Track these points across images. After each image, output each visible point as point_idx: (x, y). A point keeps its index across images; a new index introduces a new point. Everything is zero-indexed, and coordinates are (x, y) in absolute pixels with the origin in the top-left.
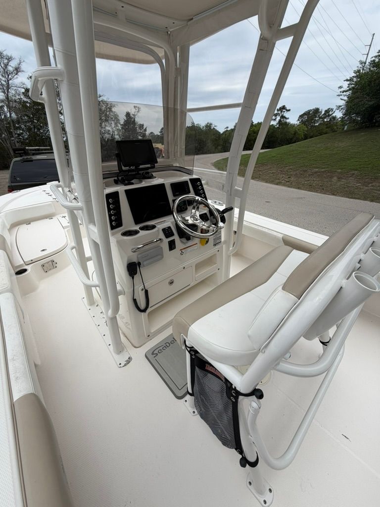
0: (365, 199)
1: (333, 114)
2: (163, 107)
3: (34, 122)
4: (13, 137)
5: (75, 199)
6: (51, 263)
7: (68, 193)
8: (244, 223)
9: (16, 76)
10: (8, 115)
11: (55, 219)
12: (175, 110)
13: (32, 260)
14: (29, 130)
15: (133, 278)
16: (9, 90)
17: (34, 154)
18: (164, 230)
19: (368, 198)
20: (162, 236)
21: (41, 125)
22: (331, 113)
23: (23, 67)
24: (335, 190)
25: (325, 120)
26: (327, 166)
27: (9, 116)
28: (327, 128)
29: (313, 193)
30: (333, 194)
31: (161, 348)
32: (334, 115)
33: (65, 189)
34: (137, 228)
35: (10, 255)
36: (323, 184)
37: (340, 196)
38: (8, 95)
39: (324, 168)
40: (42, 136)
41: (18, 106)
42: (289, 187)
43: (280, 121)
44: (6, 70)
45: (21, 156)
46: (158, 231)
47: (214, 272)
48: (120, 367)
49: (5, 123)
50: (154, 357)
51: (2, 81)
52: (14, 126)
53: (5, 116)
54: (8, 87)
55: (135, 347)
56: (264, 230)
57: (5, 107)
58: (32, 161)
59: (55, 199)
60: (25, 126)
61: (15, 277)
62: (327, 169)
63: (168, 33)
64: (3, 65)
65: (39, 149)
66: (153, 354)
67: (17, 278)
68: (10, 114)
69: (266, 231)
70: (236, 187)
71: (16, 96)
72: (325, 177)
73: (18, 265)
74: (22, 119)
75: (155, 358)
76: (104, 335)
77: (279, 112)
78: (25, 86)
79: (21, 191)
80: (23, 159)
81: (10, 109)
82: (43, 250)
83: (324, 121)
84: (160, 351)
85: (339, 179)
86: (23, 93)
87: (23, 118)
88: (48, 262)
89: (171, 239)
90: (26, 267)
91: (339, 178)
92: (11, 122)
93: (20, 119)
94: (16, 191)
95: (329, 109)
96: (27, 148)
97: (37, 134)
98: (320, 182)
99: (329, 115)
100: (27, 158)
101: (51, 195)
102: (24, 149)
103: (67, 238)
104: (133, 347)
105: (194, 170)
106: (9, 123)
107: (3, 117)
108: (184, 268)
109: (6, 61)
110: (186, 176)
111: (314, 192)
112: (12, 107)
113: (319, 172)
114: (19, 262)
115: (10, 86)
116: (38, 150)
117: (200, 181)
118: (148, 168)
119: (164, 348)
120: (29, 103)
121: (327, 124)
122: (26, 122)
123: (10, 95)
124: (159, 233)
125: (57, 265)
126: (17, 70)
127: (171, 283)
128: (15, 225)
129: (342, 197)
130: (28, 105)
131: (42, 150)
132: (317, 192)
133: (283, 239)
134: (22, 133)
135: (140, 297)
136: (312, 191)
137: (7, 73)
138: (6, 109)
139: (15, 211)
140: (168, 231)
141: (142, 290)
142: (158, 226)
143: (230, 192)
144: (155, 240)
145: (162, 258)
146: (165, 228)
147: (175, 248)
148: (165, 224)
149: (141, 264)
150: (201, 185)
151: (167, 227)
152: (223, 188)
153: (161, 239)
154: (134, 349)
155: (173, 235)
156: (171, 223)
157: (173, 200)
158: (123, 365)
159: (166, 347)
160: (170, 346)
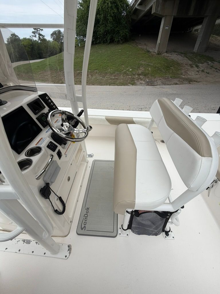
0: (107, 85)
15: (49, 199)
18: (48, 146)
19: (108, 84)
20: (50, 152)
30: (93, 85)
31: (84, 221)
43: (39, 37)
46: (45, 150)
47: (83, 155)
48: (68, 258)
50: (85, 230)
66: (82, 229)
70: (76, 95)
75: (86, 230)
77: (36, 31)
84: (85, 224)
89: (57, 151)
91: (92, 75)
117: (48, 96)
119: (86, 219)
127: (69, 179)
129: (98, 85)
133: (106, 119)
135: (58, 205)
140: (52, 146)
141: (57, 200)
142: (41, 146)
143: (74, 100)
144: (50, 159)
145: (60, 168)
146: (49, 144)
147: (62, 155)
148: (44, 141)
149: (49, 184)
150: (50, 99)
151: (50, 143)
152: (66, 97)
153: (52, 156)
154: (66, 237)
155: (57, 146)
156: (49, 139)
157: (37, 118)
158: (68, 255)
159: (86, 218)
160: (88, 215)
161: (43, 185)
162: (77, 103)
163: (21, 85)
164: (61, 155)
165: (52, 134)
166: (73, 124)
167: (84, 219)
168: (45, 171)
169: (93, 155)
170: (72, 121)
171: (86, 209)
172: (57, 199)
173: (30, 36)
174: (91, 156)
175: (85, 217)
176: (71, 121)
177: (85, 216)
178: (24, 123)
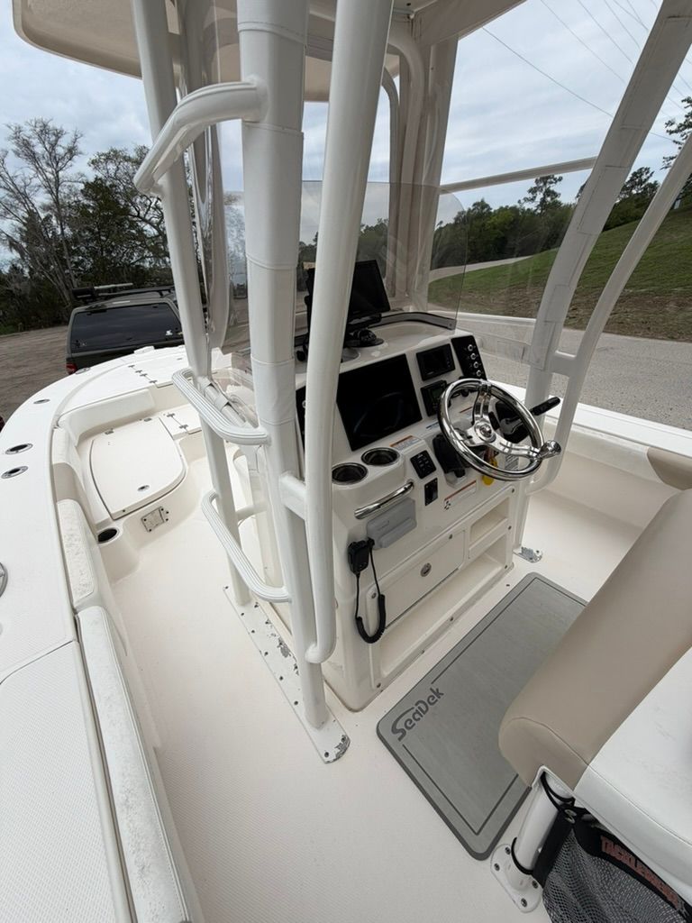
1: (648, 178)
2: (390, 183)
3: (100, 239)
4: (68, 268)
5: (228, 404)
6: (157, 513)
7: (209, 390)
8: (573, 428)
9: (69, 163)
10: (59, 230)
11: (155, 419)
12: (415, 188)
13: (124, 511)
14: (93, 253)
15: (358, 576)
16: (60, 188)
17: (107, 298)
18: (414, 460)
20: (412, 474)
21: (113, 244)
22: (644, 177)
23: (81, 146)
24: (675, 329)
25: (634, 192)
26: (650, 282)
27: (59, 233)
28: (637, 207)
29: (629, 338)
31: (409, 716)
32: (651, 181)
33: (200, 379)
34: (356, 458)
35: (86, 507)
36: (648, 318)
37: (686, 341)
38: (57, 197)
39: (647, 286)
40: (115, 264)
41: (74, 214)
42: (576, 328)
43: (543, 200)
44: (53, 155)
45: (86, 304)
46: (404, 464)
47: (502, 535)
48: (329, 762)
49: (53, 245)
50: (400, 739)
51: (47, 174)
52: (69, 249)
53: (54, 233)
54: (58, 183)
55: (351, 710)
56: (598, 436)
57: (54, 217)
58: (105, 311)
59: (154, 382)
60: (87, 248)
61: (97, 547)
62: (652, 288)
63: (409, 17)
64: (47, 146)
65: (116, 287)
66: (394, 730)
67: (100, 549)
68: (62, 229)
69: (605, 437)
70: (557, 352)
71: (70, 198)
72: (649, 305)
73: (100, 521)
74: (80, 235)
75: (402, 742)
76: (281, 678)
77: (542, 184)
78: (84, 178)
79: (92, 368)
80: (90, 308)
81: (61, 221)
82: (143, 488)
83: (630, 194)
84: (408, 725)
85: (681, 306)
86: (82, 191)
87: (83, 234)
88: (152, 513)
89: (429, 479)
90: (114, 525)
92: (64, 244)
93: (79, 237)
94: (83, 370)
95: (641, 169)
96: (96, 288)
97: (107, 260)
98: (640, 314)
99: (641, 183)
100: (97, 306)
101: (145, 375)
102: (91, 291)
103: (182, 460)
104: (347, 710)
105: (458, 319)
106: (61, 245)
107: (50, 235)
108: (451, 537)
109: (53, 138)
110: (441, 333)
111: (630, 335)
112: (65, 217)
113: (637, 296)
114: (101, 515)
115: (61, 180)
116: (115, 289)
117: (474, 343)
118: (367, 324)
119: (417, 716)
120: (93, 208)
121: (637, 201)
122: (88, 241)
123: (61, 196)
124: (405, 470)
125: (169, 516)
126: (72, 152)
127: (426, 571)
128: (86, 436)
130: (91, 211)
131: (121, 288)
132: (635, 334)
133: (650, 458)
134: (82, 261)
135: (369, 611)
136: (625, 335)
137: (55, 157)
138: (54, 221)
139: (84, 411)
140: (423, 462)
141: (373, 597)
142: (401, 452)
143: (543, 365)
144: (402, 490)
145: (415, 525)
146: (417, 456)
147: (437, 497)
148: (412, 444)
149: (374, 544)
150: (476, 351)
151: (421, 453)
152: (523, 353)
153: (412, 484)
154: (350, 713)
155: (434, 469)
156: (425, 443)
157: (422, 390)
158: (332, 756)
159: (421, 712)
160: (430, 709)
161: (361, 536)
162: (551, 375)
163: (429, 312)
164: (434, 495)
165: (438, 436)
166: (509, 433)
167: (414, 711)
168: (379, 507)
169: (541, 557)
170: (511, 421)
171: (431, 689)
172: (375, 594)
173: (519, 202)
174: (530, 555)
175: (419, 708)
176: (507, 422)
177: (420, 705)
178: (395, 393)
